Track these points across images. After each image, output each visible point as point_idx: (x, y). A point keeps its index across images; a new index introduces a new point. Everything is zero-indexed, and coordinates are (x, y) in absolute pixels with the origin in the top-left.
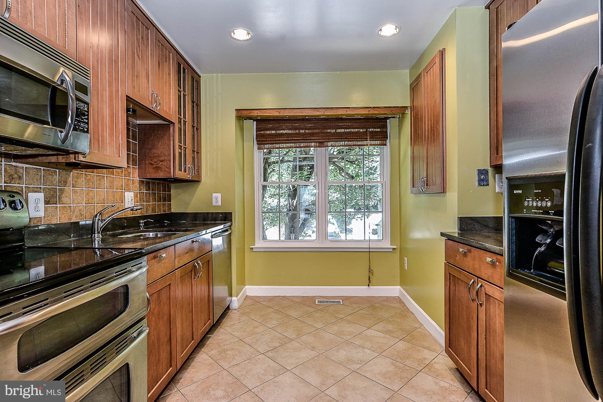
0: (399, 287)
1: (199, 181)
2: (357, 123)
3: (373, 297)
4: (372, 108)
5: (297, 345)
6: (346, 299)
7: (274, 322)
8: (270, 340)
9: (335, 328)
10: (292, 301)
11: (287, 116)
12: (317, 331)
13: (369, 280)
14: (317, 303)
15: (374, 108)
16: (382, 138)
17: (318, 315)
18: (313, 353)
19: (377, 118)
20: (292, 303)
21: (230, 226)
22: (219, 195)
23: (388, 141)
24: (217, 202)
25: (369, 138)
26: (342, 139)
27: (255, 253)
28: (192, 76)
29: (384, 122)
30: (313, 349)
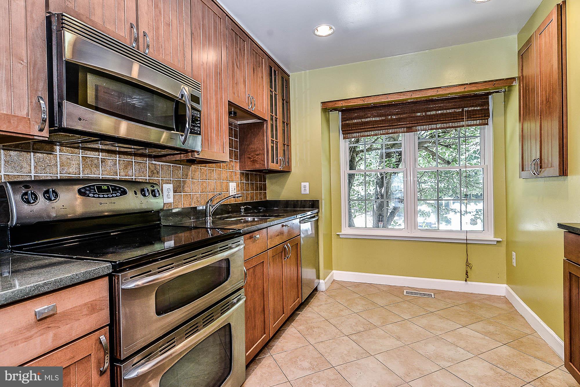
0: (505, 285)
1: (290, 172)
2: (451, 102)
3: (472, 293)
4: (468, 85)
5: (382, 332)
6: (438, 292)
7: (360, 307)
8: (354, 324)
9: (424, 321)
10: (379, 289)
11: (372, 103)
12: (403, 322)
13: (467, 274)
14: (405, 293)
15: (471, 84)
16: (482, 117)
17: (406, 305)
18: (399, 343)
19: (476, 95)
20: (378, 291)
21: (317, 213)
22: (307, 184)
23: (490, 120)
24: (305, 190)
25: (466, 119)
26: (433, 121)
27: (341, 239)
28: (282, 76)
29: (484, 99)
30: (399, 338)
